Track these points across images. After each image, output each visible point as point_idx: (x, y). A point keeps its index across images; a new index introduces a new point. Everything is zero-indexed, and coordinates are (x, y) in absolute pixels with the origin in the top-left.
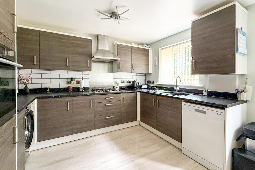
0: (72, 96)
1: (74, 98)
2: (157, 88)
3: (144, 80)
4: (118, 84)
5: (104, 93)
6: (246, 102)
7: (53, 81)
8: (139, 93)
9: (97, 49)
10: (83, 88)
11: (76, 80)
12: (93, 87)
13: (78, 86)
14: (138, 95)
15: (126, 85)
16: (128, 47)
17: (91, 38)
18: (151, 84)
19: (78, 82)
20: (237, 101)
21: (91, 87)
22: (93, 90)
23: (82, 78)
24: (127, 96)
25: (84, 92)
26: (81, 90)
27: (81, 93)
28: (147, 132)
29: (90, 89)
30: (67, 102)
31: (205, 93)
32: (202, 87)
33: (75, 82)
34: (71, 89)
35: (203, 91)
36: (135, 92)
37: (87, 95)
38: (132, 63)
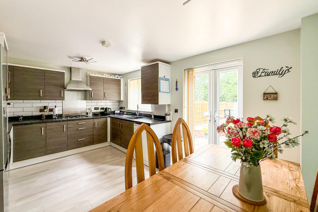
0: (46, 122)
1: (48, 124)
2: (127, 113)
3: (117, 106)
4: (91, 110)
5: (76, 119)
6: (170, 121)
7: (25, 109)
8: (110, 118)
9: (71, 79)
10: (56, 116)
11: (49, 108)
12: (66, 113)
13: (52, 113)
14: (109, 119)
15: (99, 111)
16: (100, 78)
17: (64, 71)
18: (123, 110)
19: (51, 110)
20: (165, 121)
21: (65, 114)
22: (67, 117)
23: (55, 106)
24: (99, 121)
25: (57, 118)
26: (54, 117)
27: (54, 120)
28: (115, 150)
29: (63, 116)
30: (42, 128)
31: (153, 117)
32: (152, 112)
33: (48, 110)
34: (44, 116)
35: (152, 115)
36: (106, 117)
37: (60, 121)
38: (104, 92)
